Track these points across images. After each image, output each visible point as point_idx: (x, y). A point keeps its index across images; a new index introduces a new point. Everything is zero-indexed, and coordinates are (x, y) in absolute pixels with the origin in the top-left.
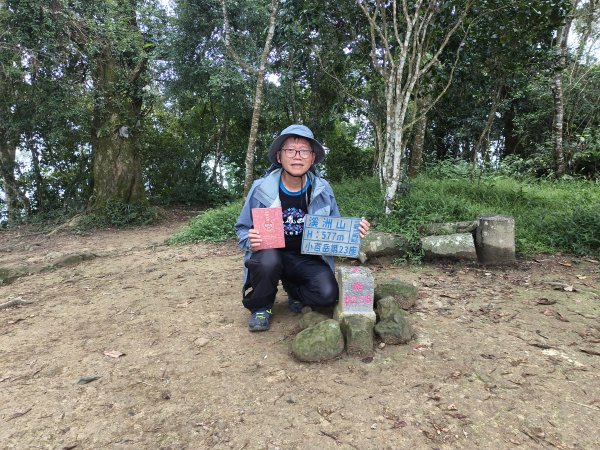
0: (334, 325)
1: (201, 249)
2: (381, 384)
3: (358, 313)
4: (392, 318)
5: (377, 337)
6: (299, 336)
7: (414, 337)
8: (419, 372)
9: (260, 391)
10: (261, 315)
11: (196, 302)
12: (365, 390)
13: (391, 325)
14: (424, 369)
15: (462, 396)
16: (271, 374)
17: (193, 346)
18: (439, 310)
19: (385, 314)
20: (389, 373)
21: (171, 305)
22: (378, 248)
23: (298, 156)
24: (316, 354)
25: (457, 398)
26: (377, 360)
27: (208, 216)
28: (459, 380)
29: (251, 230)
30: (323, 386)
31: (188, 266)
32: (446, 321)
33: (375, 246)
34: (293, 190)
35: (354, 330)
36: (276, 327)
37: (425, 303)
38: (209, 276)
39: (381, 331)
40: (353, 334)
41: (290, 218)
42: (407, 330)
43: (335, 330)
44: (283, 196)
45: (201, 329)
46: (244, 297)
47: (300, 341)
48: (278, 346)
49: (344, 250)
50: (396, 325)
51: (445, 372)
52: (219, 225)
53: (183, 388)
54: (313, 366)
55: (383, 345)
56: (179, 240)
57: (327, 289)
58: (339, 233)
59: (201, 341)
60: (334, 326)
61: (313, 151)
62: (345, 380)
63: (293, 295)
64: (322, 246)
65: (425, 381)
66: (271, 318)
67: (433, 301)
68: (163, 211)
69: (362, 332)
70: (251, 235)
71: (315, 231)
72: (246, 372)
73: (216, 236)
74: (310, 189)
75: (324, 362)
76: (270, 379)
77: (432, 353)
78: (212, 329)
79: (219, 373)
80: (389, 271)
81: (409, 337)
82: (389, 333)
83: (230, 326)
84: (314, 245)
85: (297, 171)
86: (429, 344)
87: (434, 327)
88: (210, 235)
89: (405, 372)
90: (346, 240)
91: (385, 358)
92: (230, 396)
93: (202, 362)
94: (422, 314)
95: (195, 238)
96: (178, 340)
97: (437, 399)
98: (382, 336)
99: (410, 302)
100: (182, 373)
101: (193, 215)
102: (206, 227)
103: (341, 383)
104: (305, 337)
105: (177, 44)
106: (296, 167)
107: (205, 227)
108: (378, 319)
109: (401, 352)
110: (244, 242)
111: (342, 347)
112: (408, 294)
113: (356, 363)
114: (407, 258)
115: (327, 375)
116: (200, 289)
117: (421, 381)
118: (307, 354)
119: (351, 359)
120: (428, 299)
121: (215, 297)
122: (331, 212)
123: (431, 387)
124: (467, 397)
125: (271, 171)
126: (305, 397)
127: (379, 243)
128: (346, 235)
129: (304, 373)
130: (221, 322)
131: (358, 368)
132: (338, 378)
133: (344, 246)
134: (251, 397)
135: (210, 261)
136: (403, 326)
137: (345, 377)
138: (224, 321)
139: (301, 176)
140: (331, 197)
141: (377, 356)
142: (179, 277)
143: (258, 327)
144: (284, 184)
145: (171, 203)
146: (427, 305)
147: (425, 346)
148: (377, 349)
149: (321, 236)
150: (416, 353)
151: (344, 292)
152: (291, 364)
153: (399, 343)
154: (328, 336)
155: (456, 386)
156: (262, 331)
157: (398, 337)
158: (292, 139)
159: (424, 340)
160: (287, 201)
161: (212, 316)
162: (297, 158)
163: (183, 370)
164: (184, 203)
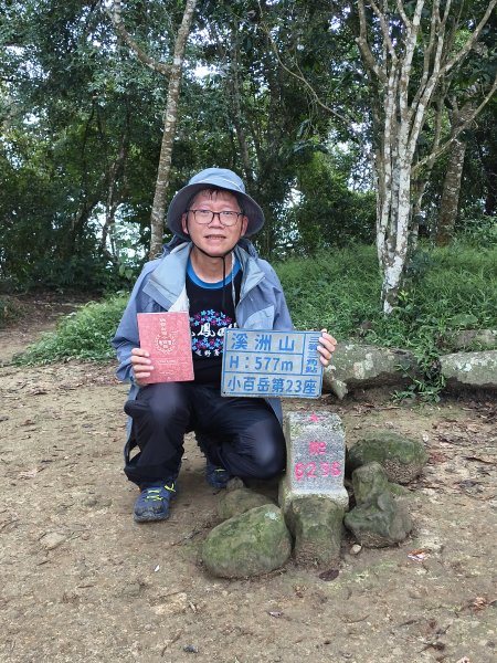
0: (274, 514)
1: (70, 373)
2: (347, 618)
3: (318, 492)
4: (374, 503)
5: (348, 534)
6: (214, 533)
7: (412, 533)
8: (414, 597)
9: (141, 631)
10: (155, 494)
11: (52, 469)
12: (318, 630)
13: (372, 514)
14: (424, 593)
15: (483, 643)
16: (163, 600)
17: (37, 547)
18: (462, 485)
19: (365, 494)
20: (362, 600)
21: (10, 474)
22: (367, 372)
23: (216, 222)
24: (241, 565)
25: (475, 647)
26: (344, 576)
27: (87, 313)
28: (481, 614)
29: (135, 350)
30: (249, 623)
31: (46, 403)
32: (470, 505)
33: (361, 370)
34: (208, 279)
35: (307, 524)
36: (182, 514)
37: (439, 472)
38: (78, 421)
39: (355, 524)
40: (305, 531)
41: (206, 328)
42: (398, 523)
43: (275, 523)
44: (193, 289)
45: (54, 518)
46: (128, 462)
47: (216, 542)
48: (179, 549)
49: (295, 387)
50: (380, 515)
51: (458, 598)
52: (104, 330)
53: (12, 624)
54: (237, 585)
55: (357, 548)
56: (37, 356)
57: (266, 451)
58: (284, 358)
59: (51, 540)
60: (273, 516)
61: (243, 214)
62: (287, 612)
63: (213, 458)
64: (257, 382)
65: (424, 614)
66: (173, 499)
67: (454, 468)
68: (18, 304)
69: (320, 526)
70: (134, 359)
71: (242, 356)
72: (121, 595)
73: (100, 351)
74: (240, 277)
75: (254, 578)
76: (159, 609)
77: (441, 563)
78: (72, 518)
79: (76, 597)
80: (384, 414)
81: (402, 535)
82: (368, 529)
83: (103, 512)
84: (243, 381)
85: (215, 247)
86: (437, 547)
87: (449, 517)
88: (90, 347)
89: (390, 598)
90: (297, 370)
91: (359, 572)
92: (89, 640)
93: (48, 576)
94: (431, 492)
95: (61, 355)
96: (13, 536)
97: (440, 647)
98: (357, 533)
99: (413, 470)
100: (13, 598)
101: (67, 311)
102: (84, 334)
103: (280, 616)
104: (223, 535)
105: (38, 19)
106: (213, 241)
107: (81, 334)
108: (353, 502)
109: (387, 560)
110: (127, 369)
111: (287, 552)
112: (408, 459)
113: (309, 580)
114: (416, 391)
115: (257, 601)
116: (61, 445)
117: (416, 614)
118: (226, 565)
119: (301, 573)
120: (446, 465)
121: (84, 461)
122: (277, 317)
123: (432, 625)
124: (491, 644)
125: (173, 246)
126: (217, 641)
127: (369, 365)
128: (297, 361)
129: (219, 598)
130: (91, 505)
131: (311, 590)
132: (276, 608)
133: (294, 379)
134: (125, 641)
135: (84, 394)
136: (392, 516)
137: (288, 607)
138: (93, 504)
139: (223, 257)
140: (276, 292)
141: (346, 569)
142: (28, 423)
143: (149, 515)
144: (195, 268)
145: (33, 289)
146: (442, 476)
147: (429, 551)
148: (347, 557)
149: (253, 365)
150: (413, 564)
151: (294, 457)
152: (199, 582)
153: (385, 546)
154: (262, 534)
155: (476, 623)
156: (156, 521)
157: (384, 535)
158: (207, 193)
159: (429, 541)
160: (201, 299)
161: (76, 493)
162: (215, 225)
163: (14, 593)
164: (52, 289)
